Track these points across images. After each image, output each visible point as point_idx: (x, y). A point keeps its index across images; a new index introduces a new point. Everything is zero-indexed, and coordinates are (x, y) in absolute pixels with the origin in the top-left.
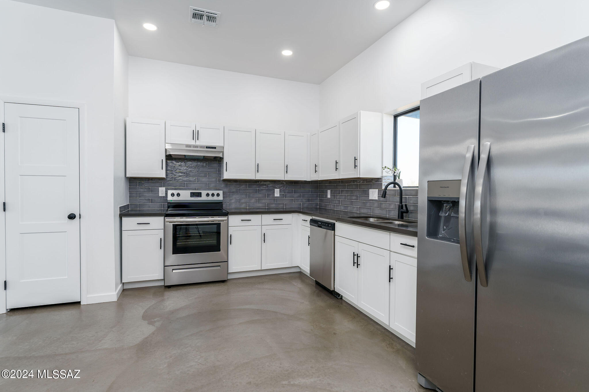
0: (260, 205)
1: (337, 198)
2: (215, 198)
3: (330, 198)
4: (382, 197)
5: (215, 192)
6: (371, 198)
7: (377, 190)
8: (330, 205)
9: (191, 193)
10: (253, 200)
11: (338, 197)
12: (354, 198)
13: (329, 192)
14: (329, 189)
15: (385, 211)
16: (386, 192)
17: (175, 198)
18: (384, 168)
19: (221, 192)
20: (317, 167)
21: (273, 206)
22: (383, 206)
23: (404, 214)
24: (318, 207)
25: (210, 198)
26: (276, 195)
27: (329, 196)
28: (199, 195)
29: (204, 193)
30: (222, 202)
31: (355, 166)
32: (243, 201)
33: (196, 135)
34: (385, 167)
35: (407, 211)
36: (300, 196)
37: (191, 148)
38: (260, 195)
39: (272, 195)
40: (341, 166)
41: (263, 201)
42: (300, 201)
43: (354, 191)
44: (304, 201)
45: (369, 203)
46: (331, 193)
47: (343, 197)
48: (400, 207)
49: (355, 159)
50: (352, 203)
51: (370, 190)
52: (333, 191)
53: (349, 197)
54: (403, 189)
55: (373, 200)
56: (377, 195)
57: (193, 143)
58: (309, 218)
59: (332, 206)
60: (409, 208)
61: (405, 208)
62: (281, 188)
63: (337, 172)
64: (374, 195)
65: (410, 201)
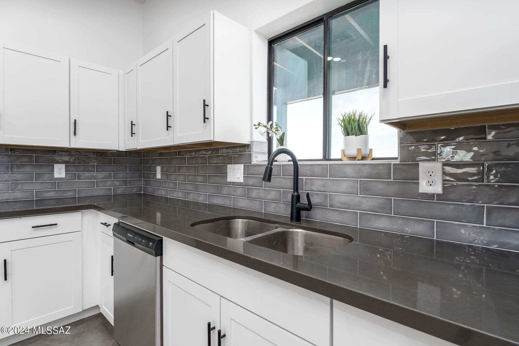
0: (17, 195)
1: (172, 179)
3: (159, 179)
4: (264, 179)
7: (242, 166)
8: (160, 191)
11: (173, 177)
12: (200, 179)
13: (159, 169)
14: (158, 165)
15: (258, 203)
16: (271, 169)
18: (257, 127)
20: (136, 126)
21: (52, 195)
22: (255, 193)
23: (303, 213)
24: (142, 192)
26: (56, 175)
27: (159, 176)
31: (205, 119)
34: (259, 123)
35: (309, 207)
36: (109, 177)
39: (48, 175)
40: (175, 122)
42: (108, 183)
43: (199, 168)
44: (117, 183)
45: (226, 189)
46: (162, 171)
47: (182, 178)
48: (295, 199)
49: (205, 105)
50: (196, 188)
51: (229, 166)
52: (165, 168)
53: (191, 178)
54: (299, 163)
55: (233, 183)
56: (243, 175)
58: (113, 220)
59: (163, 191)
60: (315, 200)
61: (304, 200)
62: (68, 163)
63: (170, 133)
64: (235, 173)
65: (311, 186)
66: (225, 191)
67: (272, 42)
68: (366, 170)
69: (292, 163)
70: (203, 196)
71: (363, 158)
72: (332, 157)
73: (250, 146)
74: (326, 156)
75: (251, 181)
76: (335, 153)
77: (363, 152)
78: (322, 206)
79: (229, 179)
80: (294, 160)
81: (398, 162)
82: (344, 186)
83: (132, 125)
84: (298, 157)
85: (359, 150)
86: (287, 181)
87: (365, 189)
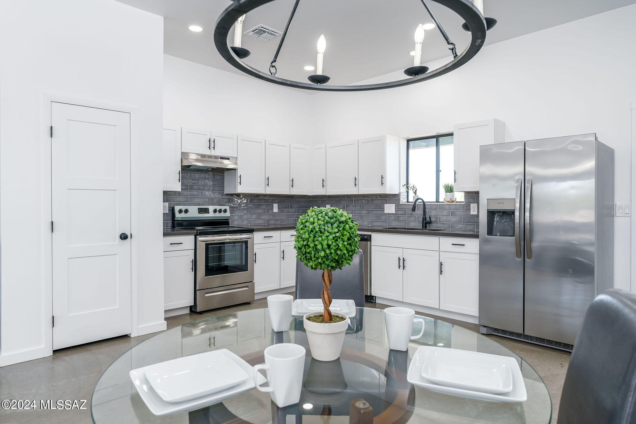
0: (261, 222)
2: (222, 215)
5: (223, 208)
6: (386, 211)
7: (394, 205)
9: (199, 209)
10: (254, 217)
12: (364, 212)
13: (328, 206)
15: (404, 223)
17: (183, 215)
18: (404, 186)
19: (227, 208)
21: (272, 222)
22: (402, 218)
23: (427, 224)
25: (218, 215)
26: (274, 211)
28: (206, 211)
29: (211, 208)
30: (228, 219)
31: (382, 183)
32: (245, 217)
33: (211, 144)
36: (295, 212)
37: (206, 158)
38: (261, 211)
39: (271, 210)
40: (361, 182)
41: (264, 217)
42: (295, 216)
43: (364, 206)
45: (384, 216)
49: (382, 178)
51: (385, 205)
52: (334, 206)
53: (357, 212)
54: (426, 203)
55: (388, 214)
56: (394, 209)
57: (207, 152)
60: (433, 219)
61: (428, 219)
62: (279, 203)
63: (356, 188)
64: (390, 208)
65: (431, 213)
66: (383, 218)
67: (408, 141)
68: (453, 207)
69: (422, 203)
70: (367, 222)
71: (452, 202)
72: (440, 201)
73: (399, 195)
74: (437, 201)
75: (399, 212)
76: (441, 199)
77: (452, 200)
78: (436, 222)
79: (385, 212)
80: (423, 202)
81: (464, 203)
82: (445, 213)
83: (323, 181)
84: (425, 201)
85: (451, 199)
86: (419, 212)
87: (453, 214)
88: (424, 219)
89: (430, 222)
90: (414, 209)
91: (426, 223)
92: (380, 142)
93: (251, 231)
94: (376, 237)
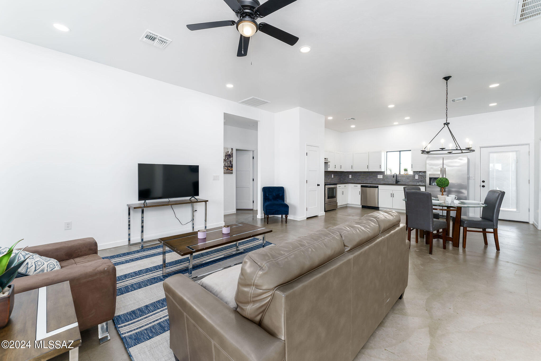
15: (387, 181)
56: (382, 177)
62: (333, 174)
63: (368, 169)
64: (380, 177)
65: (399, 179)
66: (377, 180)
67: (387, 152)
68: (409, 176)
69: (395, 175)
73: (383, 172)
74: (400, 174)
75: (385, 178)
76: (403, 174)
78: (401, 181)
81: (412, 175)
82: (404, 178)
85: (406, 173)
86: (395, 178)
87: (408, 178)
88: (396, 180)
89: (399, 182)
90: (394, 177)
91: (397, 182)
92: (380, 153)
93: (336, 184)
94: (380, 186)
